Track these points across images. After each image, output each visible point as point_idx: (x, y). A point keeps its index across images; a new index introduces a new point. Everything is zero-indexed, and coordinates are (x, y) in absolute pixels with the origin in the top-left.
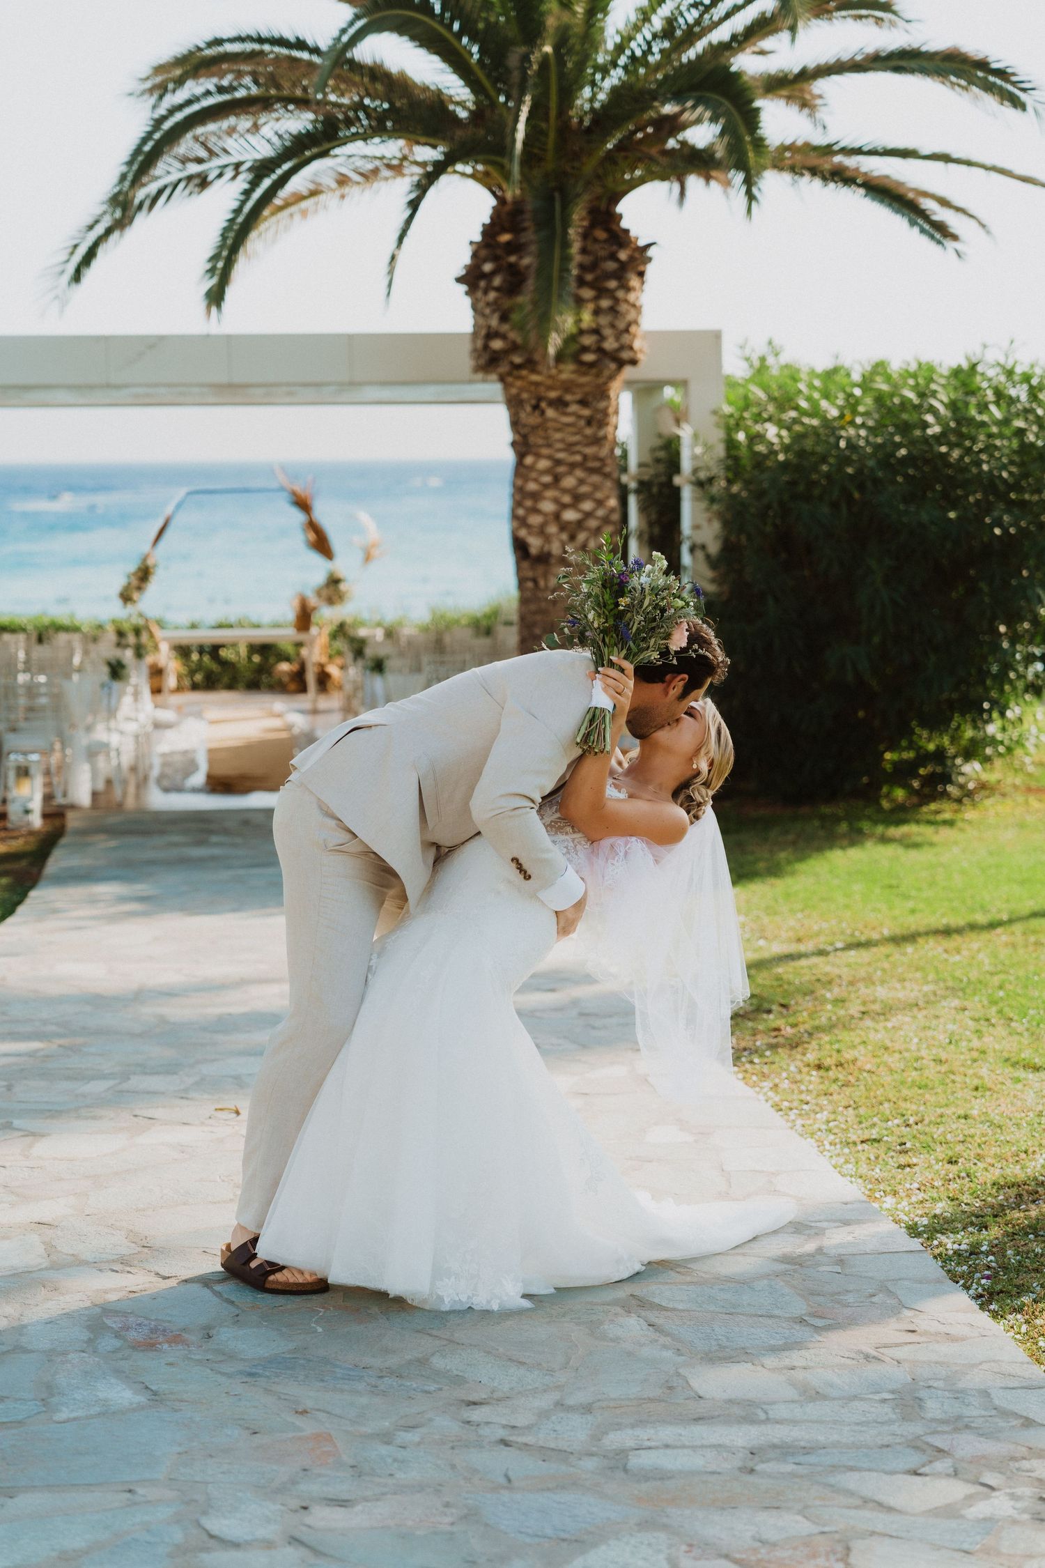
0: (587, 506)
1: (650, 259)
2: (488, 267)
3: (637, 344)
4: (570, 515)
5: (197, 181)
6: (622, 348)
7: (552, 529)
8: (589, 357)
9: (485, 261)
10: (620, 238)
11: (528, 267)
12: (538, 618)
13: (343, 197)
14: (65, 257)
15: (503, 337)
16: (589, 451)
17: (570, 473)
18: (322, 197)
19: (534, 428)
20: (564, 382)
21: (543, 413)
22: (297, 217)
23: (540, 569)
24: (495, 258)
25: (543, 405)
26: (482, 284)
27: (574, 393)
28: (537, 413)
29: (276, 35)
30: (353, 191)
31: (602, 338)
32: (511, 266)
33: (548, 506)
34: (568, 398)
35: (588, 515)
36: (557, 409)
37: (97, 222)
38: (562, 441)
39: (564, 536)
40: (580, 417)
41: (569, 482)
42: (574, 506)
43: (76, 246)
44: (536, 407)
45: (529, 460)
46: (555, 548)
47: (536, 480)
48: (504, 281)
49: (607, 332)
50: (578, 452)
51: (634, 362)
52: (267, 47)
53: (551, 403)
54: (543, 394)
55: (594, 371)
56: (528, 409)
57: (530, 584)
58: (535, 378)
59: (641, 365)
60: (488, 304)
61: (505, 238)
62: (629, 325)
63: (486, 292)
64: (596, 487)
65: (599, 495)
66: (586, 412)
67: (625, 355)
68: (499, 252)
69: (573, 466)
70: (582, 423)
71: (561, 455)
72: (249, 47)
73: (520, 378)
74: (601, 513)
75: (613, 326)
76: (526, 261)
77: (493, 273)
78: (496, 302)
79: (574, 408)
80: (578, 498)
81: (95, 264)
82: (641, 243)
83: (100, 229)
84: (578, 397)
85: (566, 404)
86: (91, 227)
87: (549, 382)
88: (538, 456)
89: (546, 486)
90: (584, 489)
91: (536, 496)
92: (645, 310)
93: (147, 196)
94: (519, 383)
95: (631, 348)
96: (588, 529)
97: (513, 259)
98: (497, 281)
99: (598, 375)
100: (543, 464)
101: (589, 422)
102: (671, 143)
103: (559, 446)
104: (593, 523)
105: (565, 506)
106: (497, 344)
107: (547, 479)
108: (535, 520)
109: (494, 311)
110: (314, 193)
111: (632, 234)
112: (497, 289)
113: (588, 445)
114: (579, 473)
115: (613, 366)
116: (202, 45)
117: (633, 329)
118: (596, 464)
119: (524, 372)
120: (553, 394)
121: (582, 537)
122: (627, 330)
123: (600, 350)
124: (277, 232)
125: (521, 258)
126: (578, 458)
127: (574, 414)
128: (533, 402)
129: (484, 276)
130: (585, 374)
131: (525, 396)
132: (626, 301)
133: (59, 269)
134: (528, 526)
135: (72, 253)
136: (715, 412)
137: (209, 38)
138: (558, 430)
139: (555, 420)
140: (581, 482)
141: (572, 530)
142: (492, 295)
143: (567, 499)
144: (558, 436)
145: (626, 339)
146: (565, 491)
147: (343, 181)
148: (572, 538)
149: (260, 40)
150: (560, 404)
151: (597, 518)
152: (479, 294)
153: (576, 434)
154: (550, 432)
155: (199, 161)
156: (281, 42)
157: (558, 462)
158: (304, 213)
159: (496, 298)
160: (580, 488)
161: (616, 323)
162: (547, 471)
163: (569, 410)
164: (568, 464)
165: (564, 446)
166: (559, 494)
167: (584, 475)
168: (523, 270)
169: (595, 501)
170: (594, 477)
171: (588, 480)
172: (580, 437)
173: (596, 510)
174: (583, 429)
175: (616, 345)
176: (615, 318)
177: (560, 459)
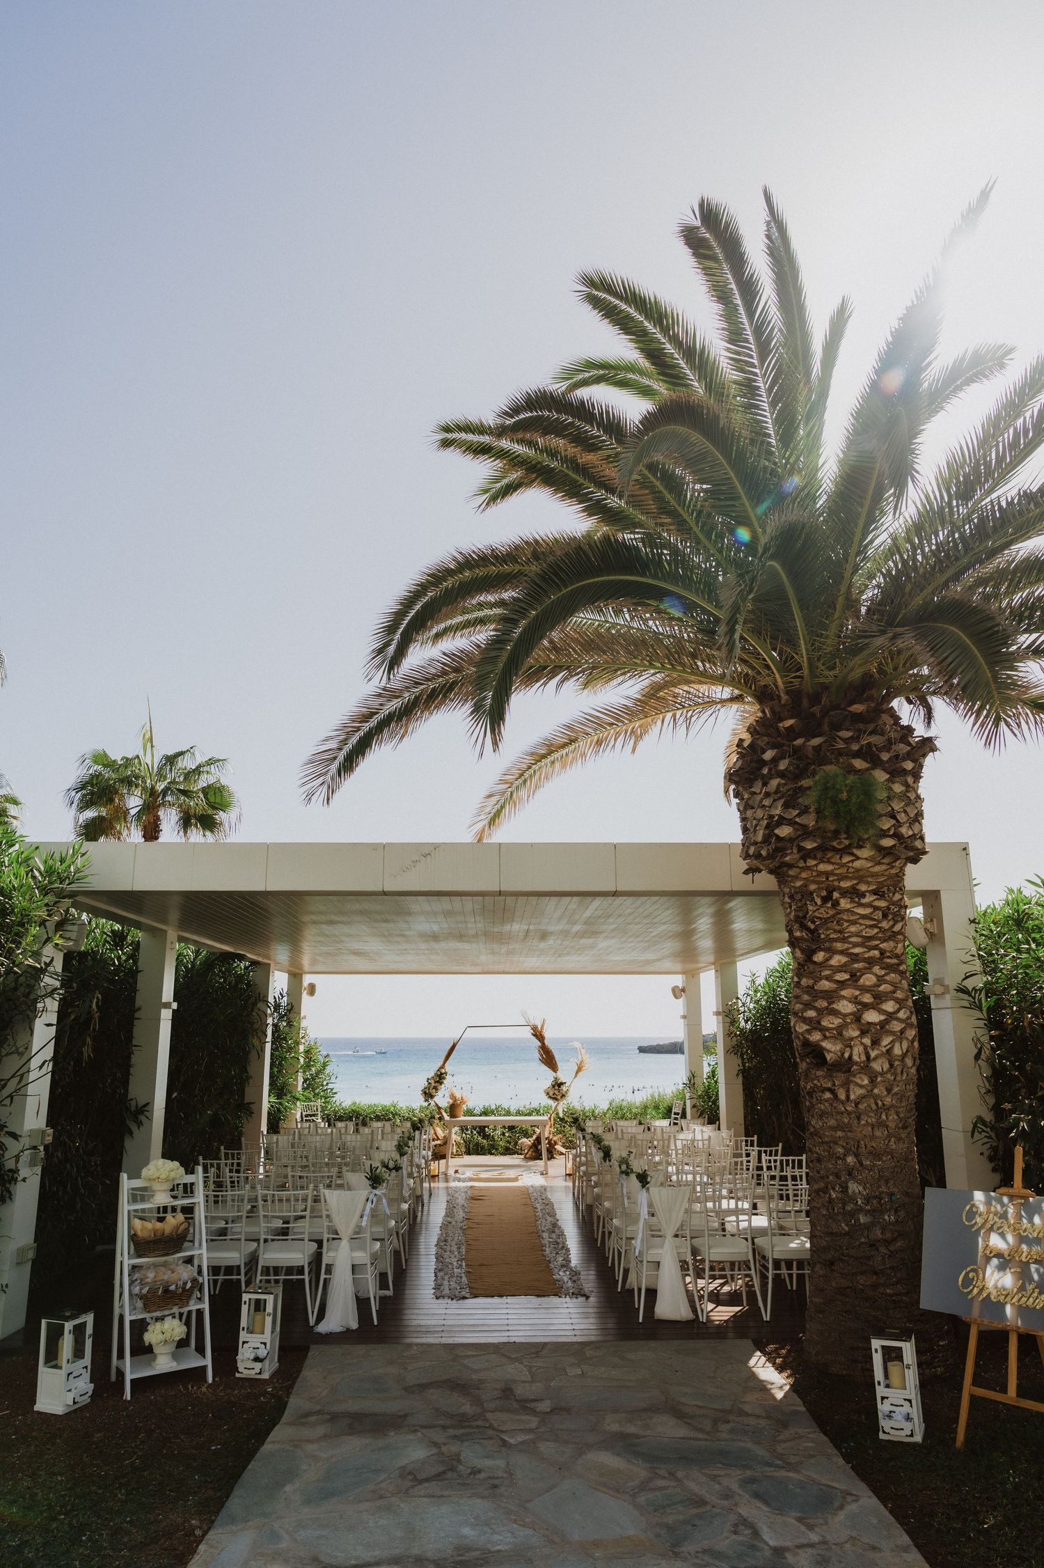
0: (889, 1006)
2: (768, 755)
3: (924, 836)
4: (872, 1017)
6: (914, 836)
7: (853, 1033)
8: (887, 842)
9: (762, 752)
11: (817, 749)
12: (839, 1134)
14: (336, 745)
15: (791, 823)
16: (885, 946)
17: (868, 970)
19: (826, 921)
20: (858, 870)
21: (836, 904)
23: (839, 1078)
24: (775, 747)
25: (836, 895)
26: (762, 773)
27: (869, 883)
28: (829, 905)
31: (899, 824)
32: (797, 750)
33: (846, 1007)
34: (863, 888)
35: (891, 1016)
36: (852, 901)
38: (857, 935)
39: (867, 1041)
40: (876, 908)
41: (868, 980)
42: (875, 1006)
44: (825, 900)
45: (819, 957)
46: (857, 1054)
47: (828, 978)
48: (790, 764)
49: (902, 817)
50: (876, 948)
53: (845, 893)
54: (836, 883)
55: (886, 860)
56: (819, 901)
57: (828, 1095)
58: (823, 867)
60: (764, 796)
61: (786, 724)
63: (765, 784)
64: (896, 987)
65: (899, 995)
66: (882, 904)
67: (918, 844)
68: (779, 739)
69: (871, 962)
70: (879, 915)
71: (857, 950)
73: (808, 868)
75: (907, 812)
76: (816, 741)
77: (775, 761)
78: (778, 791)
79: (868, 899)
80: (879, 998)
84: (873, 887)
85: (863, 896)
87: (843, 870)
88: (832, 952)
89: (842, 984)
90: (884, 988)
91: (831, 996)
94: (804, 875)
95: (922, 839)
96: (893, 1033)
97: (797, 742)
98: (783, 765)
99: (893, 864)
100: (837, 960)
101: (885, 914)
103: (855, 940)
104: (896, 1026)
105: (866, 1006)
106: (784, 831)
107: (842, 976)
108: (830, 1022)
109: (774, 801)
112: (782, 775)
113: (884, 939)
114: (876, 969)
118: (894, 961)
119: (811, 862)
120: (845, 884)
121: (886, 1041)
122: (917, 820)
123: (897, 836)
125: (808, 740)
127: (869, 905)
128: (824, 893)
129: (763, 765)
130: (879, 863)
131: (812, 887)
133: (328, 757)
134: (823, 1030)
138: (854, 923)
139: (848, 910)
140: (881, 980)
141: (875, 1033)
142: (774, 783)
143: (867, 998)
144: (853, 929)
145: (918, 828)
146: (864, 989)
148: (875, 1043)
150: (854, 894)
152: (755, 788)
153: (872, 927)
154: (846, 924)
157: (855, 958)
159: (779, 785)
160: (879, 986)
161: (908, 809)
162: (842, 968)
163: (864, 901)
164: (865, 960)
165: (860, 940)
166: (858, 993)
167: (883, 972)
168: (810, 753)
169: (897, 1000)
170: (893, 975)
171: (887, 978)
172: (876, 930)
173: (898, 1011)
174: (879, 922)
175: (910, 833)
176: (907, 805)
177: (857, 955)
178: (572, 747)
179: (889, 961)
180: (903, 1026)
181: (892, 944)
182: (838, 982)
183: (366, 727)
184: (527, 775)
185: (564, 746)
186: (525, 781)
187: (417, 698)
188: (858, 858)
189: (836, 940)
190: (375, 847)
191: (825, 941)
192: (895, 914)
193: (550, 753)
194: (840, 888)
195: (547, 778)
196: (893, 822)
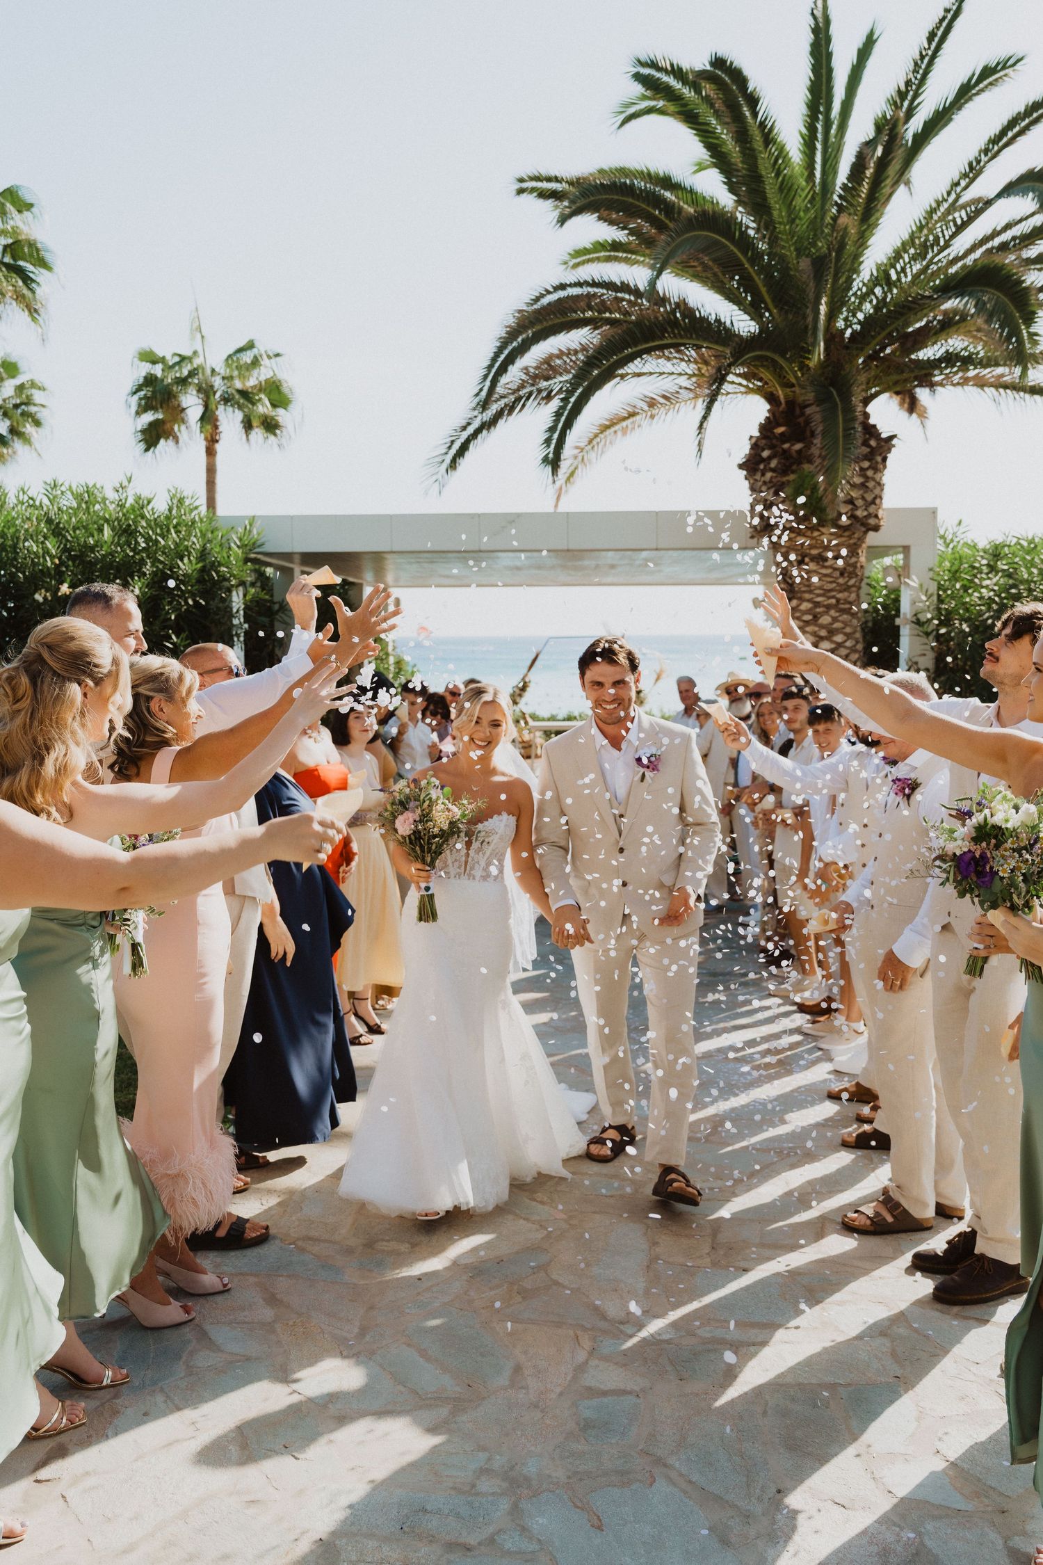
0: (839, 638)
1: (894, 446)
2: (765, 454)
3: (880, 514)
5: (544, 394)
6: (869, 516)
8: (845, 522)
9: (763, 450)
10: (871, 431)
11: (799, 452)
13: (652, 417)
14: (445, 451)
16: (840, 596)
17: (827, 613)
18: (638, 417)
20: (823, 542)
22: (619, 433)
24: (771, 447)
25: (807, 560)
26: (762, 467)
27: (831, 551)
28: (802, 566)
29: (606, 279)
30: (660, 411)
31: (856, 507)
32: (784, 451)
34: (827, 554)
35: (839, 645)
36: (817, 563)
37: (469, 424)
38: (820, 588)
40: (835, 569)
41: (825, 620)
42: (827, 638)
43: (452, 442)
44: (801, 562)
48: (779, 463)
49: (859, 503)
50: (833, 597)
51: (876, 528)
52: (599, 291)
53: (813, 558)
54: (807, 551)
55: (847, 534)
59: (882, 530)
60: (765, 483)
61: (781, 430)
62: (875, 498)
63: (763, 475)
64: (846, 624)
65: (848, 630)
66: (840, 565)
67: (872, 521)
68: (774, 441)
69: (828, 607)
70: (836, 574)
71: (819, 599)
72: (586, 290)
74: (848, 644)
75: (863, 498)
76: (798, 446)
77: (770, 458)
78: (771, 481)
79: (830, 562)
80: (831, 632)
81: (467, 454)
82: (884, 436)
83: (471, 430)
84: (834, 554)
85: (825, 560)
86: (464, 428)
87: (812, 542)
88: (801, 600)
89: (806, 623)
90: (837, 625)
92: (886, 488)
93: (506, 405)
95: (876, 516)
97: (786, 446)
98: (773, 464)
99: (850, 537)
100: (805, 606)
101: (842, 574)
102: (913, 357)
103: (818, 592)
107: (808, 617)
110: (632, 415)
111: (878, 427)
112: (773, 470)
113: (840, 592)
114: (833, 613)
115: (864, 529)
116: (552, 290)
117: (878, 501)
118: (847, 606)
120: (814, 552)
122: (873, 502)
123: (853, 517)
124: (605, 444)
125: (793, 445)
126: (833, 601)
127: (830, 567)
128: (799, 558)
129: (763, 460)
130: (841, 536)
131: (792, 553)
132: (874, 479)
133: (440, 459)
135: (450, 448)
136: (931, 570)
137: (556, 283)
139: (815, 571)
140: (835, 620)
142: (769, 475)
143: (823, 633)
145: (872, 509)
146: (822, 627)
147: (652, 404)
149: (594, 284)
150: (820, 559)
151: (845, 647)
152: (758, 476)
153: (831, 582)
155: (547, 379)
156: (609, 286)
157: (817, 604)
158: (624, 431)
159: (772, 477)
160: (832, 624)
161: (866, 496)
162: (807, 612)
163: (826, 564)
164: (824, 606)
165: (821, 592)
166: (816, 629)
167: (837, 614)
168: (794, 454)
169: (845, 634)
170: (845, 616)
171: (840, 618)
172: (834, 585)
173: (845, 641)
174: (837, 578)
175: (865, 513)
176: (866, 492)
177: (818, 603)
178: (631, 420)
179: (842, 606)
180: (848, 651)
181: (846, 594)
182: (804, 621)
183: (465, 435)
184: (594, 442)
185: (625, 419)
186: (593, 448)
187: (502, 409)
188: (823, 534)
189: (804, 592)
190: (472, 516)
191: (798, 592)
192: (850, 573)
193: (613, 424)
194: (810, 554)
195: (611, 443)
196: (850, 507)
